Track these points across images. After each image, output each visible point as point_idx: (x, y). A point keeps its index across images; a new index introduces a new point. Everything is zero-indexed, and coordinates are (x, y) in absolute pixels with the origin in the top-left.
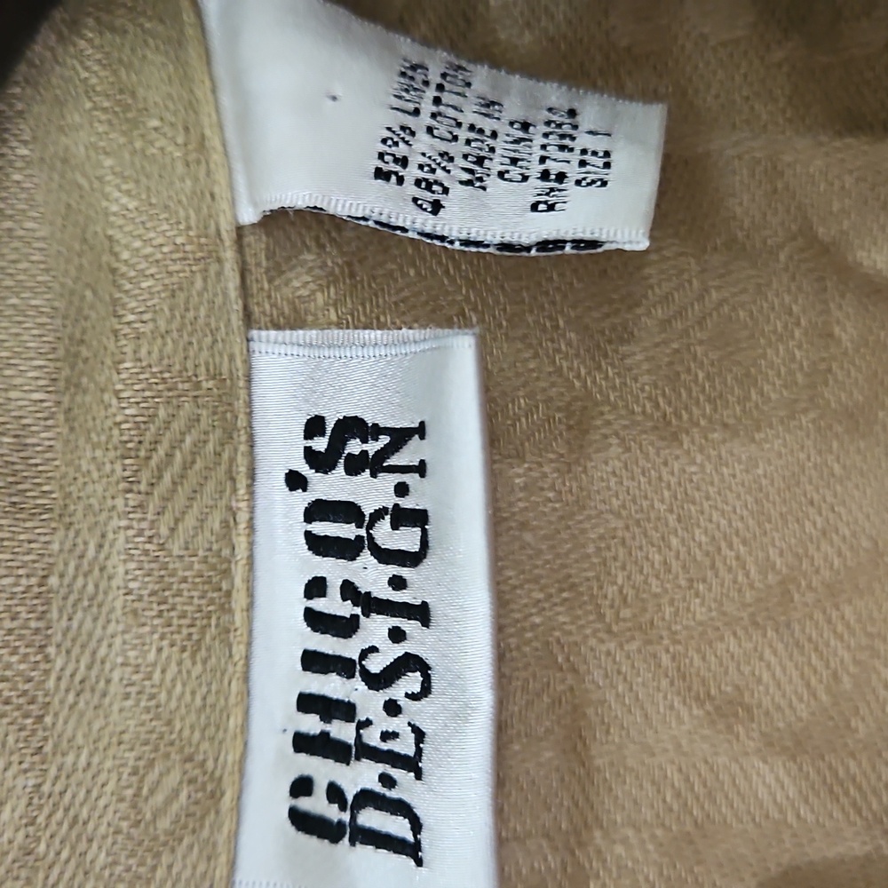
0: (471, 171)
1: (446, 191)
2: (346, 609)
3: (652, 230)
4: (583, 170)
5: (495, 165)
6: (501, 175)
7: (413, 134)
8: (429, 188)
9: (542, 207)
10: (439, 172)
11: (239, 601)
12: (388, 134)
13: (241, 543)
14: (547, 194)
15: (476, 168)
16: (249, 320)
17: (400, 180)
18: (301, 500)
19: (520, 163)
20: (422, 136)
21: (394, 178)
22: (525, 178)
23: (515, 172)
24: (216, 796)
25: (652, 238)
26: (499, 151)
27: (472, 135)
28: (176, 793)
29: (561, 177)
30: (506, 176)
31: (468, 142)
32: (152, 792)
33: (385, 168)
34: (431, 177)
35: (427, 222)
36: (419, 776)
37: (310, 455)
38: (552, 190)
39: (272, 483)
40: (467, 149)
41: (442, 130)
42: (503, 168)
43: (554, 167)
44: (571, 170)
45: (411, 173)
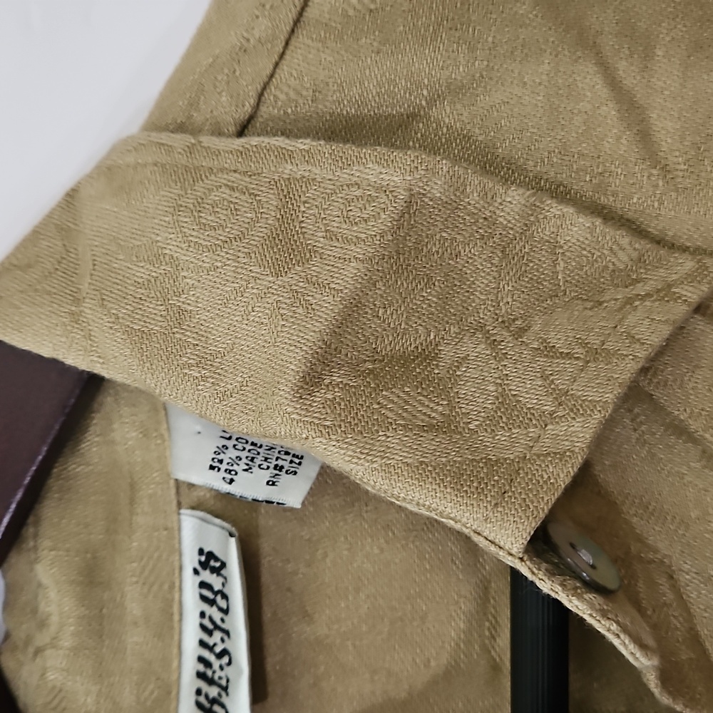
0: (247, 465)
1: (236, 474)
2: (210, 626)
3: (306, 498)
4: (291, 465)
5: (258, 462)
6: (260, 466)
7: (227, 448)
8: (230, 473)
9: (271, 483)
10: (235, 465)
11: (176, 617)
12: (217, 450)
13: (177, 596)
14: (274, 477)
15: (250, 463)
16: (179, 506)
17: (219, 469)
18: (198, 579)
19: (269, 460)
20: (231, 449)
21: (216, 469)
22: (268, 468)
23: (265, 465)
24: (169, 693)
25: (303, 503)
26: (262, 454)
27: (252, 447)
28: (152, 692)
29: (282, 467)
30: (262, 467)
31: (249, 451)
32: (144, 691)
33: (214, 465)
34: (231, 468)
35: (226, 488)
36: (227, 694)
37: (200, 562)
38: (277, 475)
39: (188, 572)
40: (248, 454)
41: (240, 446)
42: (261, 463)
43: (280, 463)
44: (286, 465)
45: (224, 467)
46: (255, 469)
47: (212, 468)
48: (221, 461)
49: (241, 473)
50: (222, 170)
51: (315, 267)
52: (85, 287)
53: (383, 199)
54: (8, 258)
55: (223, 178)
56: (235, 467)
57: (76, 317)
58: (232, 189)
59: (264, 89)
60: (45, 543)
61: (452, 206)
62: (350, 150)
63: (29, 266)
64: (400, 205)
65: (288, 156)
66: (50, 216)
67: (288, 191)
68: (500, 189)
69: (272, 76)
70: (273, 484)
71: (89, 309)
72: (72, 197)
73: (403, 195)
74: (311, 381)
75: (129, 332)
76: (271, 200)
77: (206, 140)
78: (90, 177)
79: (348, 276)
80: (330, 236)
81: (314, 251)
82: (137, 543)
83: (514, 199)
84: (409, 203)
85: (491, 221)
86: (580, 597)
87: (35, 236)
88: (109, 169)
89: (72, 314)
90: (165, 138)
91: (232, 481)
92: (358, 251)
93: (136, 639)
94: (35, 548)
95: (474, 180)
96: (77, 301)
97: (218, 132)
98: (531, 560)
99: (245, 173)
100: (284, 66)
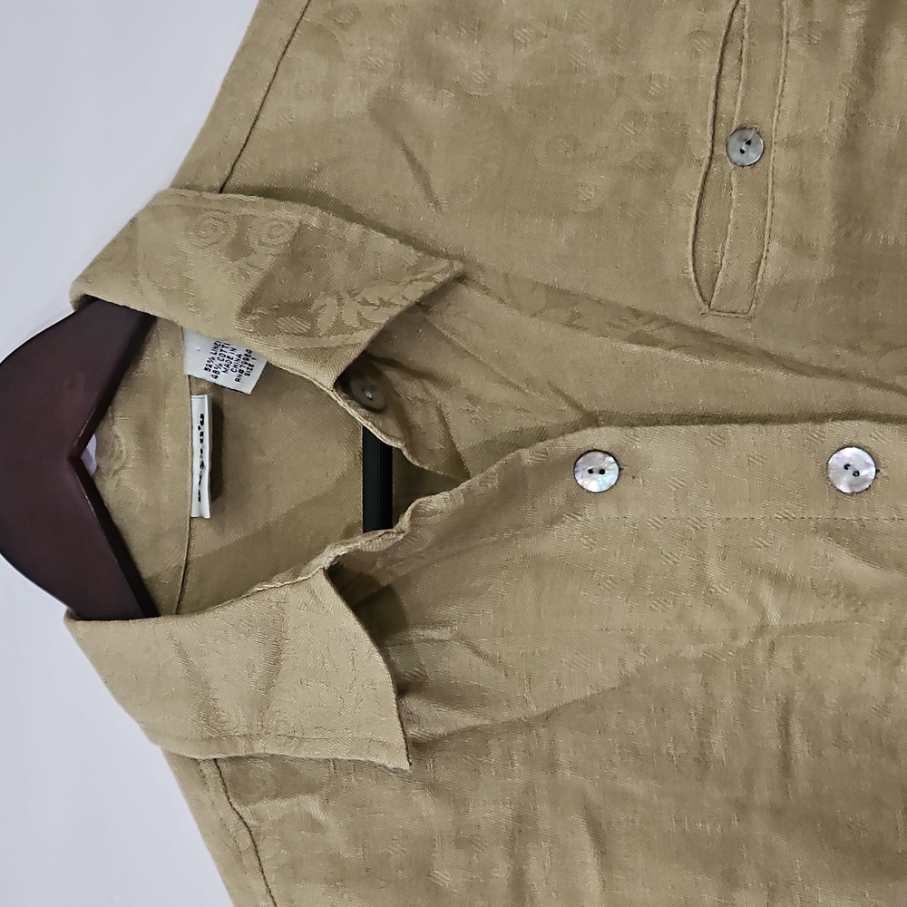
0: (225, 369)
1: (219, 373)
4: (247, 370)
7: (214, 359)
8: (215, 372)
12: (209, 360)
14: (238, 376)
15: (227, 368)
16: (191, 394)
17: (210, 370)
19: (236, 367)
20: (216, 359)
21: (208, 370)
22: (236, 371)
26: (232, 363)
27: (227, 359)
29: (243, 371)
30: (233, 370)
31: (226, 361)
34: (216, 370)
35: (213, 380)
38: (240, 375)
40: (226, 363)
42: (232, 368)
43: (242, 368)
44: (245, 369)
45: (213, 369)
46: (230, 371)
47: (206, 369)
48: (211, 366)
49: (221, 373)
50: (211, 210)
51: (252, 258)
52: (139, 268)
53: (288, 227)
54: (99, 255)
55: (212, 214)
56: (219, 370)
57: (135, 284)
58: (215, 219)
59: (235, 163)
60: (118, 414)
61: (323, 232)
62: (275, 203)
63: (111, 259)
64: (295, 230)
65: (243, 204)
66: (121, 232)
67: (243, 222)
68: (347, 224)
69: (239, 156)
70: (238, 380)
71: (141, 279)
72: (133, 221)
73: (297, 225)
74: (246, 311)
75: (161, 290)
76: (234, 225)
77: (205, 194)
78: (143, 211)
79: (267, 262)
80: (261, 243)
81: (252, 250)
82: (168, 413)
83: (355, 230)
84: (299, 229)
85: (343, 240)
86: (356, 410)
87: (114, 242)
88: (154, 207)
89: (133, 282)
90: (184, 192)
91: (216, 377)
92: (273, 251)
93: (168, 465)
94: (113, 417)
95: (333, 219)
96: (136, 276)
97: (210, 190)
98: (337, 391)
99: (222, 212)
100: (246, 150)
